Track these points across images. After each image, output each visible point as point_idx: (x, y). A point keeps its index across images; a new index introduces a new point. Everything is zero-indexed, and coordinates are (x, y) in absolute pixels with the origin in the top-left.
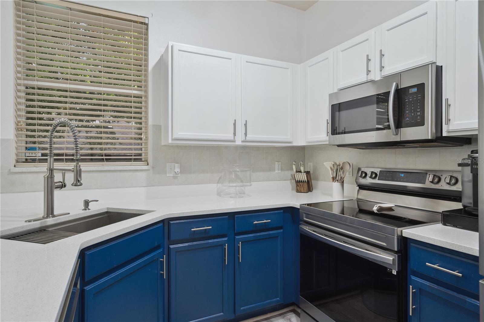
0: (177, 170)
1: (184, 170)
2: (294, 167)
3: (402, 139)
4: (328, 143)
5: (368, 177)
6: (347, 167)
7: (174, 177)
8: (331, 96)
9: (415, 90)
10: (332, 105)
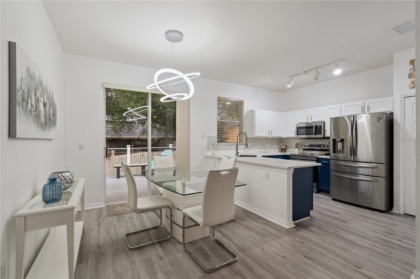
0: (251, 145)
1: (253, 145)
2: (281, 144)
3: (317, 137)
4: (295, 137)
5: (306, 147)
6: (300, 144)
7: (250, 147)
8: (296, 124)
9: (319, 126)
10: (297, 127)
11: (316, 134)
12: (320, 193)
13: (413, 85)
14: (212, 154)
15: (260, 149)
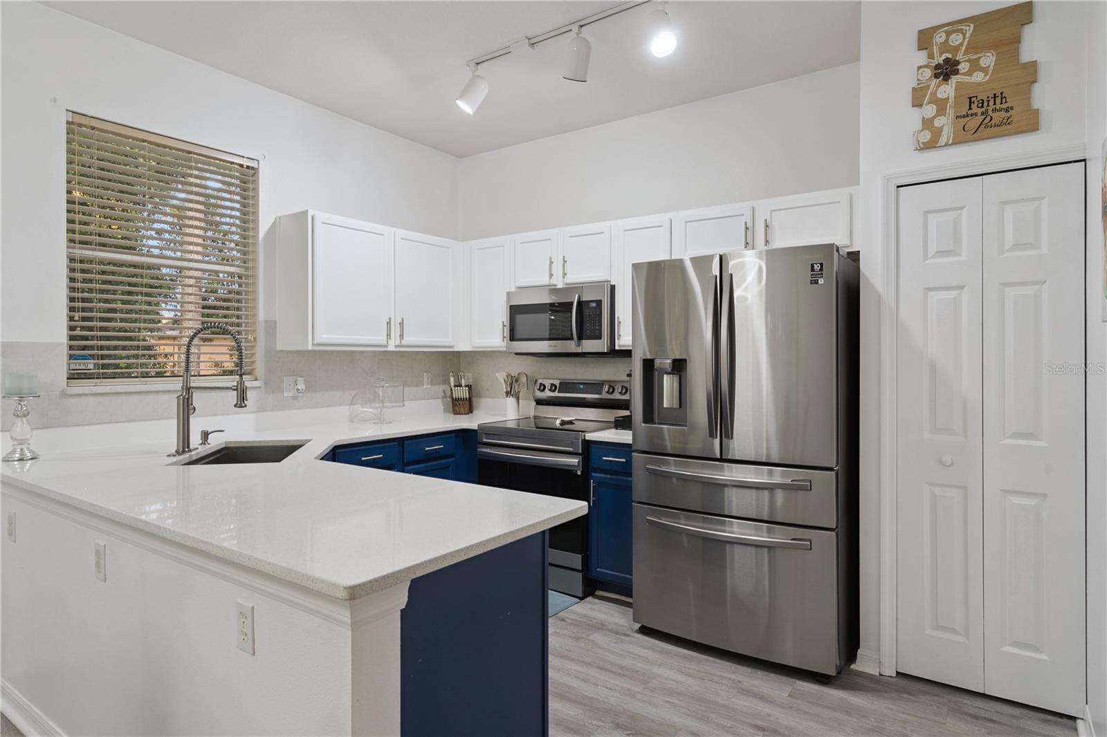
0: (301, 386)
1: (310, 387)
2: (452, 380)
3: (584, 351)
4: (505, 349)
5: (547, 390)
6: (524, 379)
7: (294, 398)
8: (508, 294)
9: (594, 305)
10: (511, 306)
11: (580, 338)
12: (598, 593)
13: (926, 136)
14: (14, 452)
15: (351, 404)
